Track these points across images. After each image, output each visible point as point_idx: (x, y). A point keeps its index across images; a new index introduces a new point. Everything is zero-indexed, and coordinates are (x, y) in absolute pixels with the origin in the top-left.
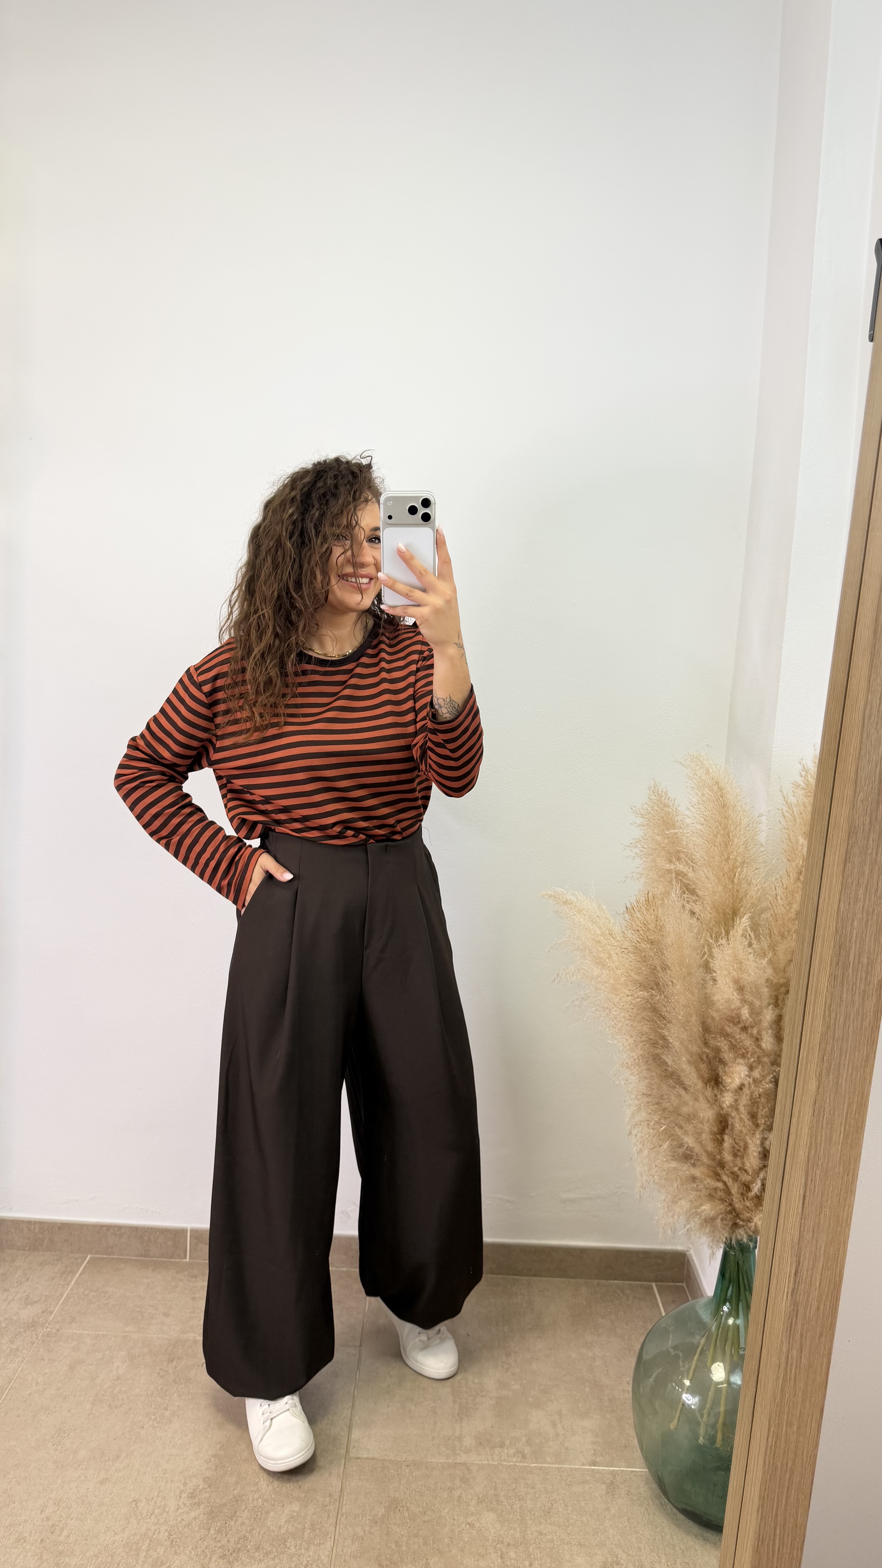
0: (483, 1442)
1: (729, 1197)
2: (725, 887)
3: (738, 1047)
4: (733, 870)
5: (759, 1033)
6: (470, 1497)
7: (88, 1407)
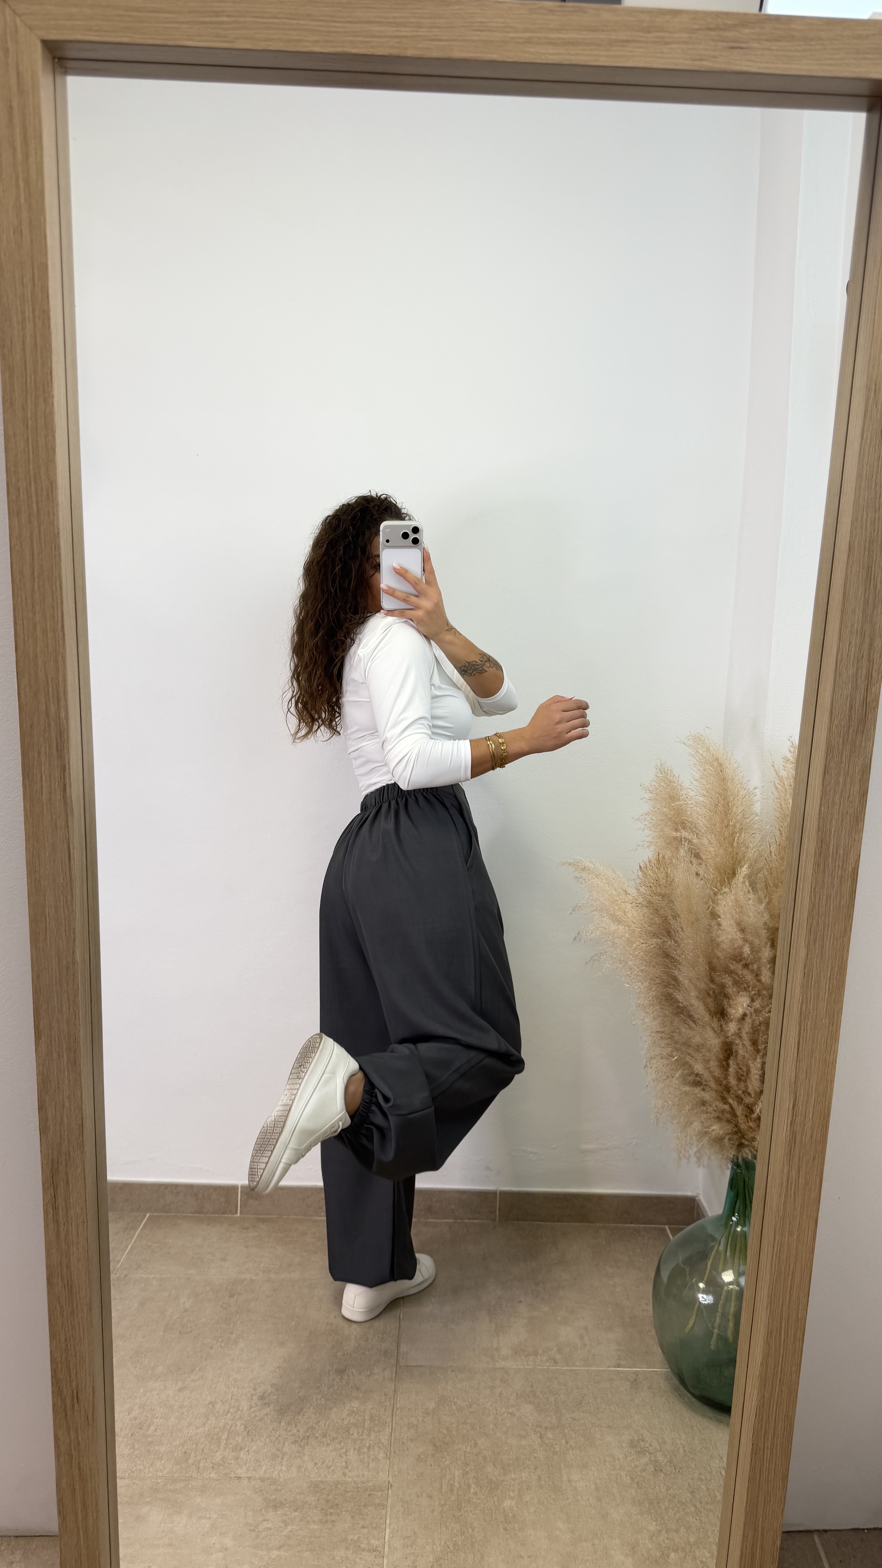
0: (518, 1351)
1: (734, 1119)
2: (725, 850)
3: (741, 982)
4: (732, 835)
5: (759, 968)
6: (509, 1394)
7: (161, 1333)
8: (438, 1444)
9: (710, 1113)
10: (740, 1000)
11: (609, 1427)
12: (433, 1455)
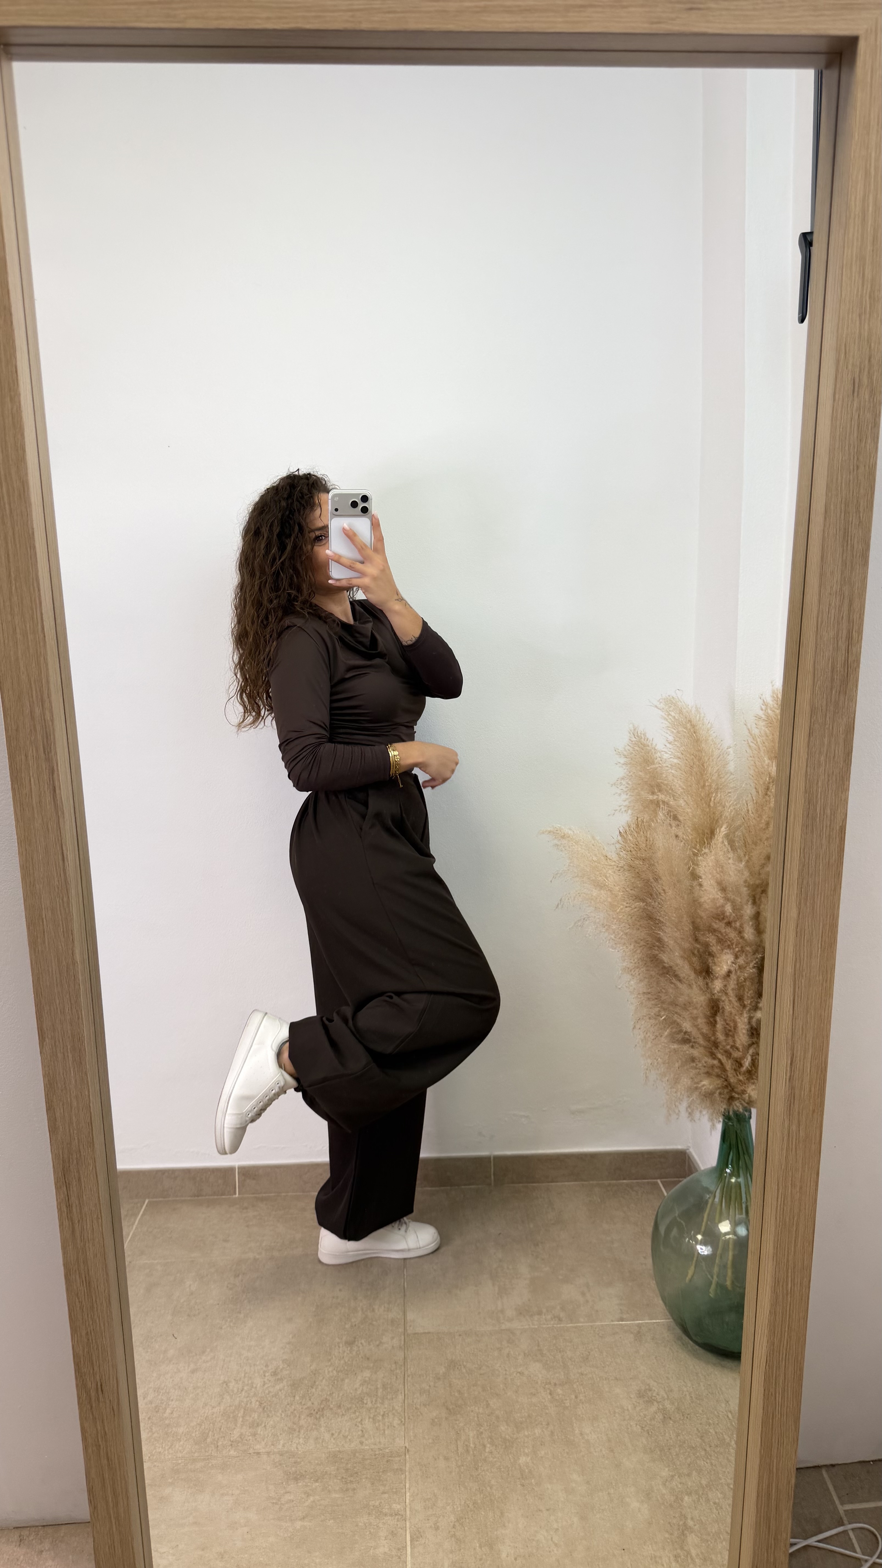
1: (723, 1073)
2: (702, 810)
3: (724, 940)
4: (709, 795)
8: (451, 1407)
9: (700, 1069)
10: (724, 958)
11: (616, 1379)
12: (446, 1419)
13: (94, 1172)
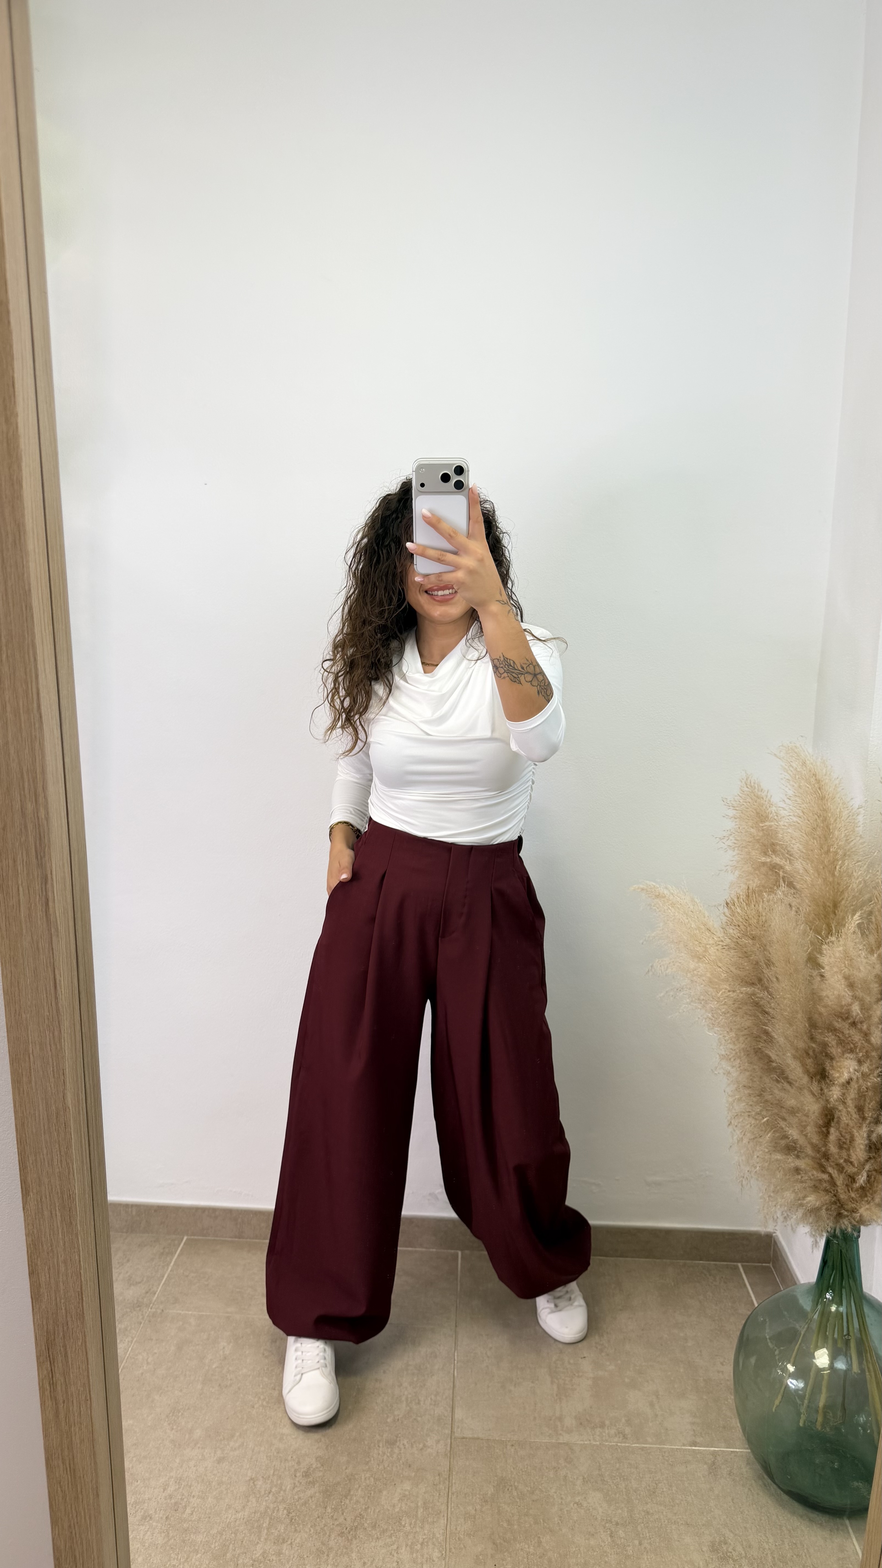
0: (584, 1422)
1: (833, 1189)
2: (825, 880)
3: (846, 1042)
4: (833, 862)
5: (869, 1028)
6: (575, 1477)
7: (199, 1386)
8: (498, 1542)
9: (806, 1182)
10: (846, 1063)
11: (687, 1523)
12: (492, 1556)
13: (84, 1348)
